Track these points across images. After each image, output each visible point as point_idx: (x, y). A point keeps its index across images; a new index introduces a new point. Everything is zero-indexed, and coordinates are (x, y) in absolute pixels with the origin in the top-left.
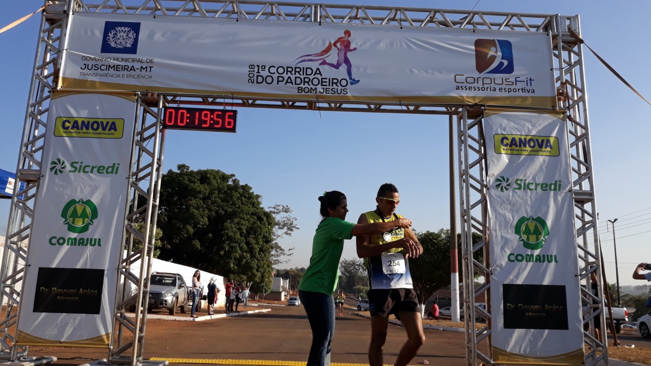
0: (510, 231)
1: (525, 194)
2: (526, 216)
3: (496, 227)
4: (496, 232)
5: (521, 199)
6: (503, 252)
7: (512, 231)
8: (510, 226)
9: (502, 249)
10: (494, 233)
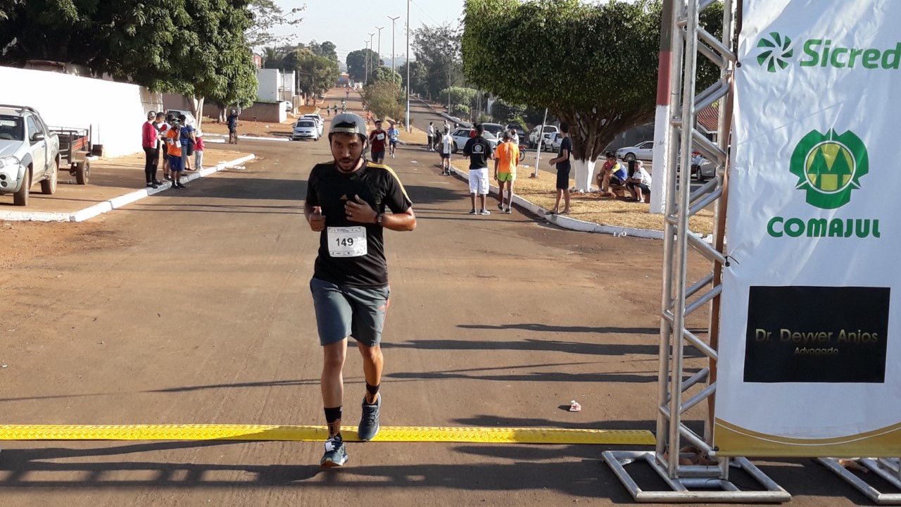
0: (779, 165)
1: (824, 77)
2: (819, 131)
3: (748, 157)
4: (747, 169)
5: (813, 88)
6: (759, 215)
7: (784, 167)
8: (781, 155)
9: (758, 208)
10: (741, 170)
